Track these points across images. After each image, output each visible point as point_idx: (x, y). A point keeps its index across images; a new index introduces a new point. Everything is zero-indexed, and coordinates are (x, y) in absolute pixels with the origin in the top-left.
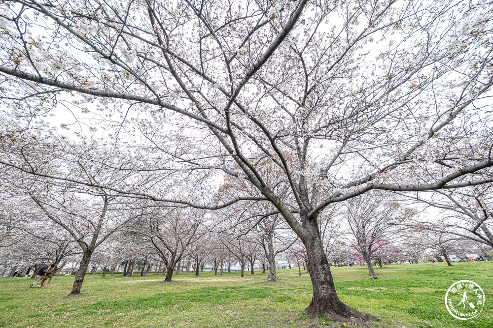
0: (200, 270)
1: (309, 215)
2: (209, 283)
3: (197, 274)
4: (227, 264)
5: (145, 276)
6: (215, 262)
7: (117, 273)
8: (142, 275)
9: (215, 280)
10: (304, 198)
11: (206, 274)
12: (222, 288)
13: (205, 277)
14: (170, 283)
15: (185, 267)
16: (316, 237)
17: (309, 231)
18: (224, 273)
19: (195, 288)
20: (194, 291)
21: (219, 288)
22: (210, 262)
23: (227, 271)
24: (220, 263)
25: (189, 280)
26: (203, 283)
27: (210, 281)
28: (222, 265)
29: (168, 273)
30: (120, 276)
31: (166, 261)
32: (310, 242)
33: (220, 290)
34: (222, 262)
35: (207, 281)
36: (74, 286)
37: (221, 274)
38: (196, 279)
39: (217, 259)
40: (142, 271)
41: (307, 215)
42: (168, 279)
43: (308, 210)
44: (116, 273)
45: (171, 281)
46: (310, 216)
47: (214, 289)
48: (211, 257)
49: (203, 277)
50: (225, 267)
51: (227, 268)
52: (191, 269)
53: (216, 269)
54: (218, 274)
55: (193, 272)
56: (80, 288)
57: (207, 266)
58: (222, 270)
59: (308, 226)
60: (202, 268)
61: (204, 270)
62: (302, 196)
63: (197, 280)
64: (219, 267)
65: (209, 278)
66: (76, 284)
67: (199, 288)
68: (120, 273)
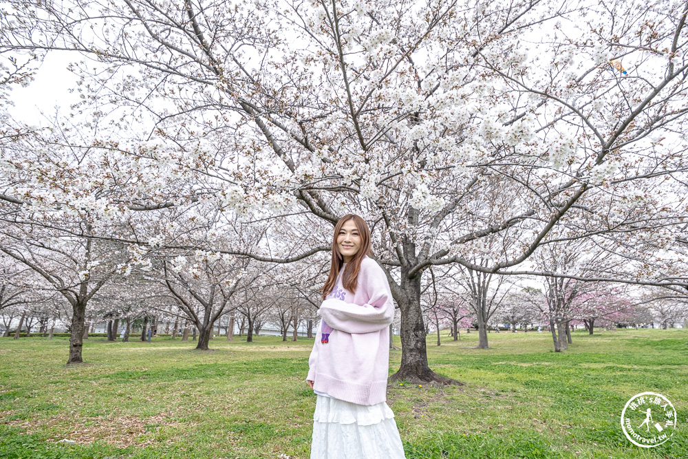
0: (254, 332)
1: (410, 272)
2: (274, 353)
3: (249, 339)
4: (305, 323)
5: (149, 341)
6: (283, 320)
7: (93, 336)
8: (143, 339)
9: (283, 349)
10: (409, 250)
11: (266, 339)
12: (296, 359)
13: (265, 344)
14: (207, 352)
15: (223, 327)
16: (414, 300)
17: (406, 293)
18: (299, 338)
19: (252, 359)
20: (253, 363)
21: (292, 359)
22: (272, 319)
23: (306, 336)
24: (292, 322)
25: (236, 348)
26: (263, 353)
27: (274, 350)
28: (295, 326)
29: (202, 337)
30: (103, 341)
31: (196, 318)
32: (405, 306)
33: (293, 362)
34: (295, 320)
35: (269, 350)
36: (71, 352)
37: (295, 340)
38: (248, 347)
39: (286, 314)
40: (144, 333)
41: (407, 273)
42: (202, 345)
43: (411, 266)
44: (89, 336)
45: (207, 349)
46: (411, 274)
47: (284, 361)
48: (275, 311)
49: (261, 344)
50: (302, 328)
51: (305, 330)
52: (236, 330)
53: (285, 331)
54: (288, 340)
55: (240, 335)
56: (81, 355)
57: (267, 326)
58: (295, 333)
59: (407, 286)
60: (258, 329)
61: (260, 333)
62: (407, 246)
63: (251, 348)
64: (291, 329)
65: (272, 346)
66: (74, 349)
67: (260, 359)
68: (97, 335)
